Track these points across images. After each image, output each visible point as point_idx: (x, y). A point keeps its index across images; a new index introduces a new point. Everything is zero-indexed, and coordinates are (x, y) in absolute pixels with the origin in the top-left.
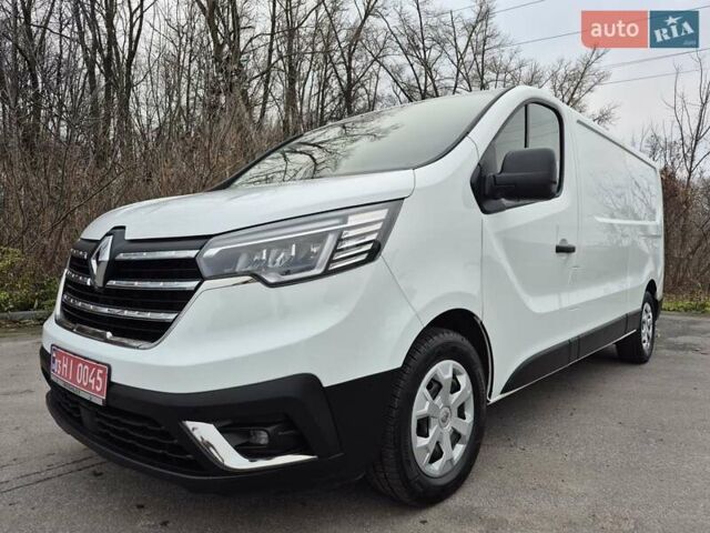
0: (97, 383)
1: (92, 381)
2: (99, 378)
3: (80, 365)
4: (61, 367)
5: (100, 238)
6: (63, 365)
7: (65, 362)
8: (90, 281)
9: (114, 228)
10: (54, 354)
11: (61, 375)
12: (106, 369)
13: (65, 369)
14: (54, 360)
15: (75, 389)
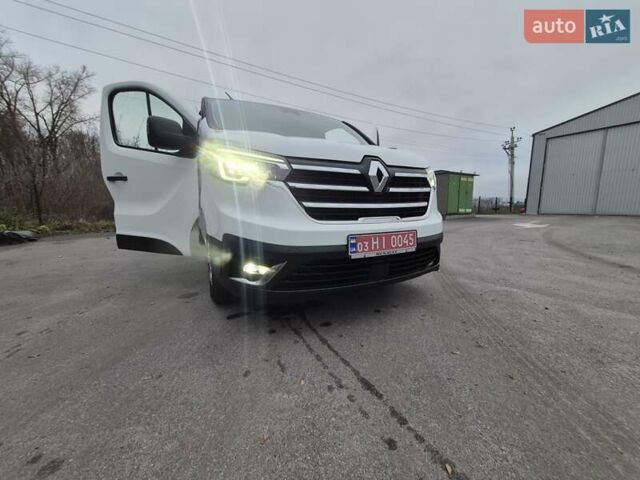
0: (410, 241)
1: (407, 242)
2: (411, 238)
3: (394, 236)
4: (370, 245)
5: (359, 161)
6: (373, 243)
7: (375, 240)
8: (365, 189)
9: (365, 156)
10: (353, 241)
11: (370, 250)
12: (414, 232)
13: (375, 245)
14: (354, 245)
15: (391, 252)
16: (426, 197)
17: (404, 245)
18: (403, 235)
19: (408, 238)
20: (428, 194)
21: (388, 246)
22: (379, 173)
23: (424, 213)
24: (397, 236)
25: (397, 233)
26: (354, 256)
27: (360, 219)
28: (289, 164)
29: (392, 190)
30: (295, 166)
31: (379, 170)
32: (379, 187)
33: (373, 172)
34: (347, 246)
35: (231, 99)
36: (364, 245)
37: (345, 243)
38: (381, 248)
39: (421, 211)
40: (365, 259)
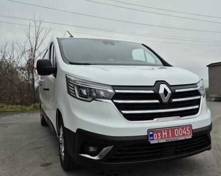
0: (187, 132)
1: (185, 132)
2: (188, 130)
3: (176, 129)
4: (161, 135)
5: (153, 85)
6: (163, 134)
7: (165, 132)
8: (157, 101)
9: (157, 81)
10: (151, 133)
11: (162, 138)
12: (190, 126)
13: (165, 135)
14: (152, 135)
15: (175, 139)
16: (198, 102)
17: (184, 135)
18: (183, 129)
19: (186, 130)
20: (199, 100)
21: (173, 135)
22: (165, 91)
23: (197, 113)
24: (178, 129)
25: (178, 127)
26: (152, 142)
27: (155, 120)
28: (114, 90)
29: (174, 100)
30: (117, 91)
31: (165, 89)
32: (165, 99)
33: (161, 91)
34: (148, 136)
35: (72, 36)
36: (158, 135)
37: (147, 134)
38: (168, 136)
39: (195, 112)
40: (159, 144)
